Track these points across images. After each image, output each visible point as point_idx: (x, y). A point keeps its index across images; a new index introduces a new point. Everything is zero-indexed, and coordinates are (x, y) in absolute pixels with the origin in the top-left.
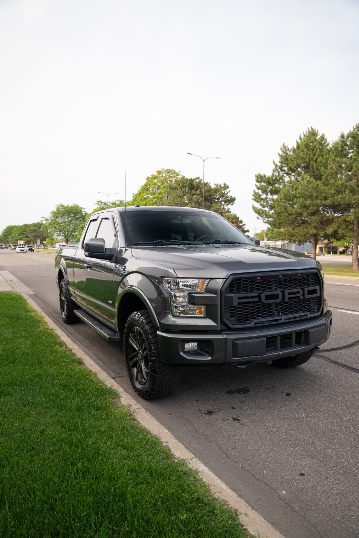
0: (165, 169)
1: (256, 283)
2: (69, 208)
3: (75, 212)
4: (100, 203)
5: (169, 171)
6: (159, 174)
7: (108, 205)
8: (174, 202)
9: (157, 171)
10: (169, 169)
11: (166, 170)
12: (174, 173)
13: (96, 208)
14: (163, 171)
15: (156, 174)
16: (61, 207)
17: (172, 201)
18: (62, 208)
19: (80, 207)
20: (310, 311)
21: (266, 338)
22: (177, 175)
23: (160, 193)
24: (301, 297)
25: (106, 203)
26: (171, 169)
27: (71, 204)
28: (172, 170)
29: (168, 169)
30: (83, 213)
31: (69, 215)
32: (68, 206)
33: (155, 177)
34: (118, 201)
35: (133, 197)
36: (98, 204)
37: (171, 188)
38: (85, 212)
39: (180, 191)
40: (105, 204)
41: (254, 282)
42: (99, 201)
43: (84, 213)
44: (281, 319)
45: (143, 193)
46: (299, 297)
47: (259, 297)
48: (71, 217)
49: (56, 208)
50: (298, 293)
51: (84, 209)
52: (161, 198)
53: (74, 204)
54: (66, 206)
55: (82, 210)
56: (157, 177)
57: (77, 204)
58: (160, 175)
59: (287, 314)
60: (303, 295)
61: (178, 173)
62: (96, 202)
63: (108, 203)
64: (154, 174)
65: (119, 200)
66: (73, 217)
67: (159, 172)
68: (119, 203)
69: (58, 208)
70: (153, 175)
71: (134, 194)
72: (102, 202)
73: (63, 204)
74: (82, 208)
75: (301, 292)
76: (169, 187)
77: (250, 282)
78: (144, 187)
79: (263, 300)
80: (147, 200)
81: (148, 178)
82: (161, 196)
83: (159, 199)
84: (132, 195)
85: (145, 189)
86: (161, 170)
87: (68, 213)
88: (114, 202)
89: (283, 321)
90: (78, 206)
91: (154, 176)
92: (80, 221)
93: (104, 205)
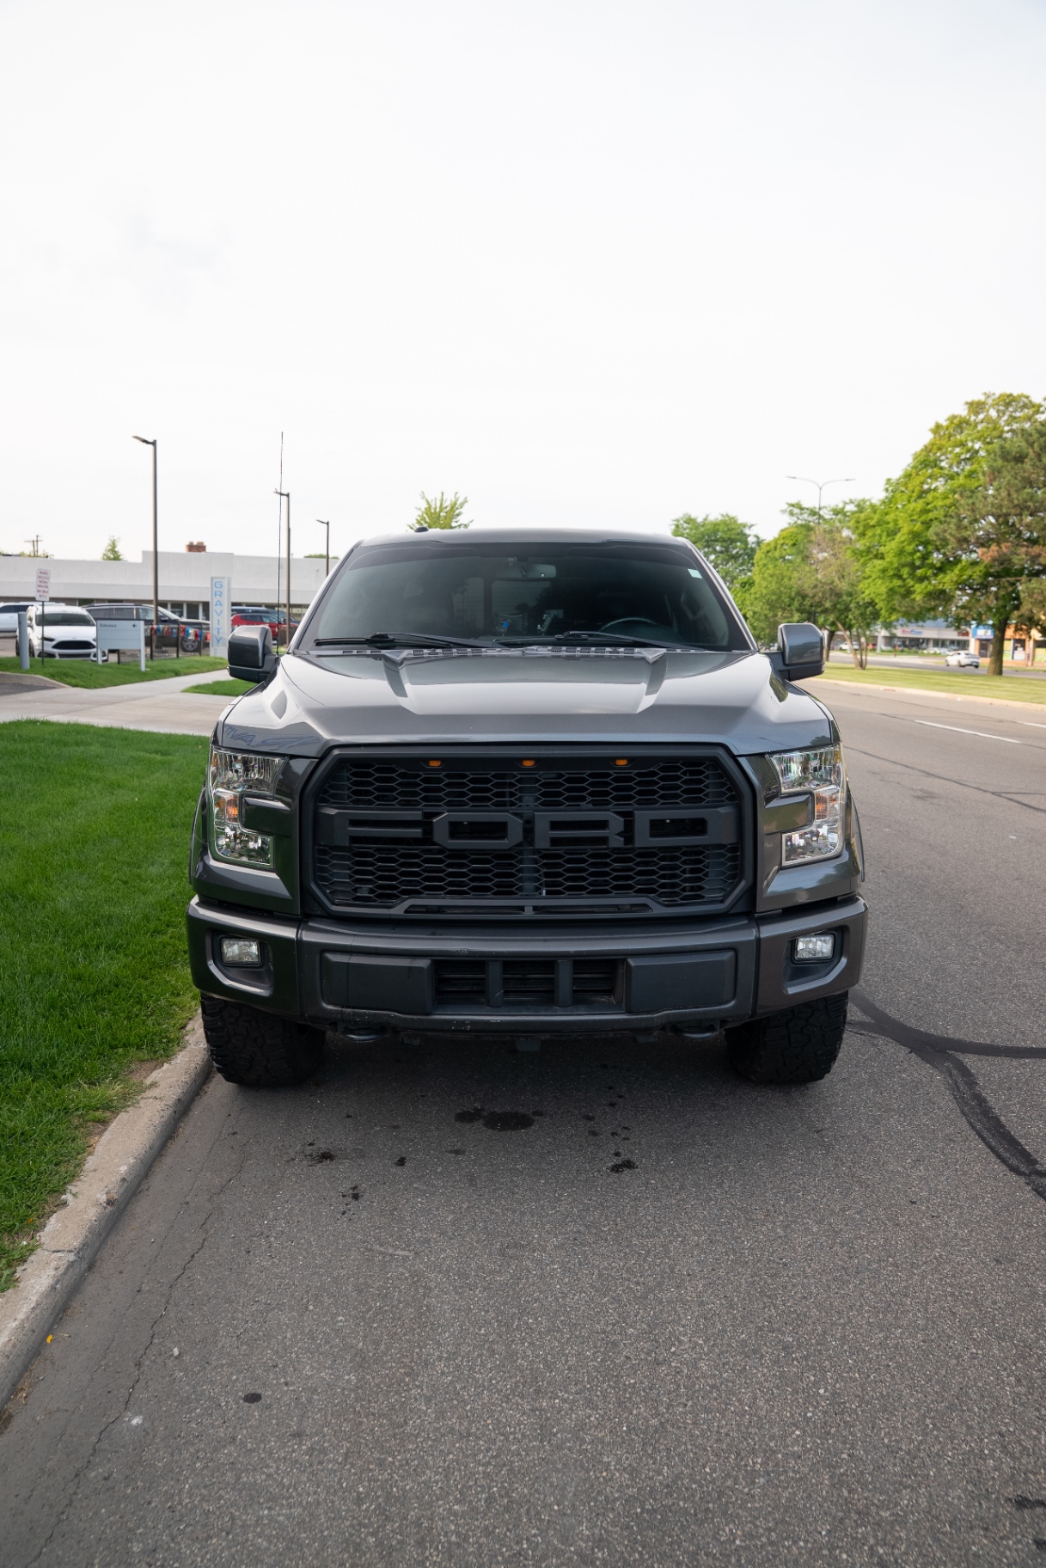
0: (997, 395)
1: (426, 780)
2: (708, 527)
3: (725, 536)
4: (796, 511)
5: (1008, 401)
6: (977, 414)
7: (820, 517)
8: (1012, 501)
9: (969, 400)
10: (1011, 395)
11: (1001, 395)
12: (1025, 406)
13: (786, 526)
14: (990, 401)
15: (963, 411)
16: (685, 525)
17: (1002, 500)
18: (690, 526)
19: (741, 521)
20: (670, 893)
21: (432, 961)
22: (1038, 412)
23: (971, 475)
24: (617, 842)
25: (817, 510)
26: (1015, 394)
27: (715, 516)
28: (1020, 396)
29: (1008, 392)
30: (751, 540)
31: (708, 546)
32: (705, 519)
33: (959, 424)
34: (851, 502)
35: (887, 490)
36: (791, 514)
37: (1005, 455)
38: (757, 537)
39: (1034, 465)
40: (813, 513)
41: (420, 776)
42: (793, 506)
43: (755, 540)
44: (522, 908)
45: (917, 475)
46: (604, 840)
47: (426, 823)
48: (715, 551)
49: (673, 527)
50: (603, 825)
51: (752, 528)
52: (972, 492)
53: (724, 514)
54: (700, 520)
55: (747, 531)
56: (968, 423)
57: (732, 514)
58: (981, 416)
59: (560, 893)
60: (628, 833)
61: (1040, 406)
62: (786, 506)
63: (820, 509)
64: (956, 413)
65: (853, 498)
66: (721, 552)
67: (977, 407)
68: (855, 509)
69: (677, 526)
70: (954, 417)
71: (889, 480)
72: (804, 506)
73: (693, 516)
74: (745, 526)
75: (617, 823)
76: (999, 453)
77: (402, 775)
78: (922, 458)
79: (441, 836)
80: (930, 497)
81: (938, 427)
82: (973, 484)
83: (968, 493)
84: (884, 482)
85: (926, 461)
86: (982, 398)
87: (707, 541)
88: (841, 506)
89: (529, 913)
90: (733, 520)
91: (956, 421)
92: (742, 564)
93: (809, 515)
